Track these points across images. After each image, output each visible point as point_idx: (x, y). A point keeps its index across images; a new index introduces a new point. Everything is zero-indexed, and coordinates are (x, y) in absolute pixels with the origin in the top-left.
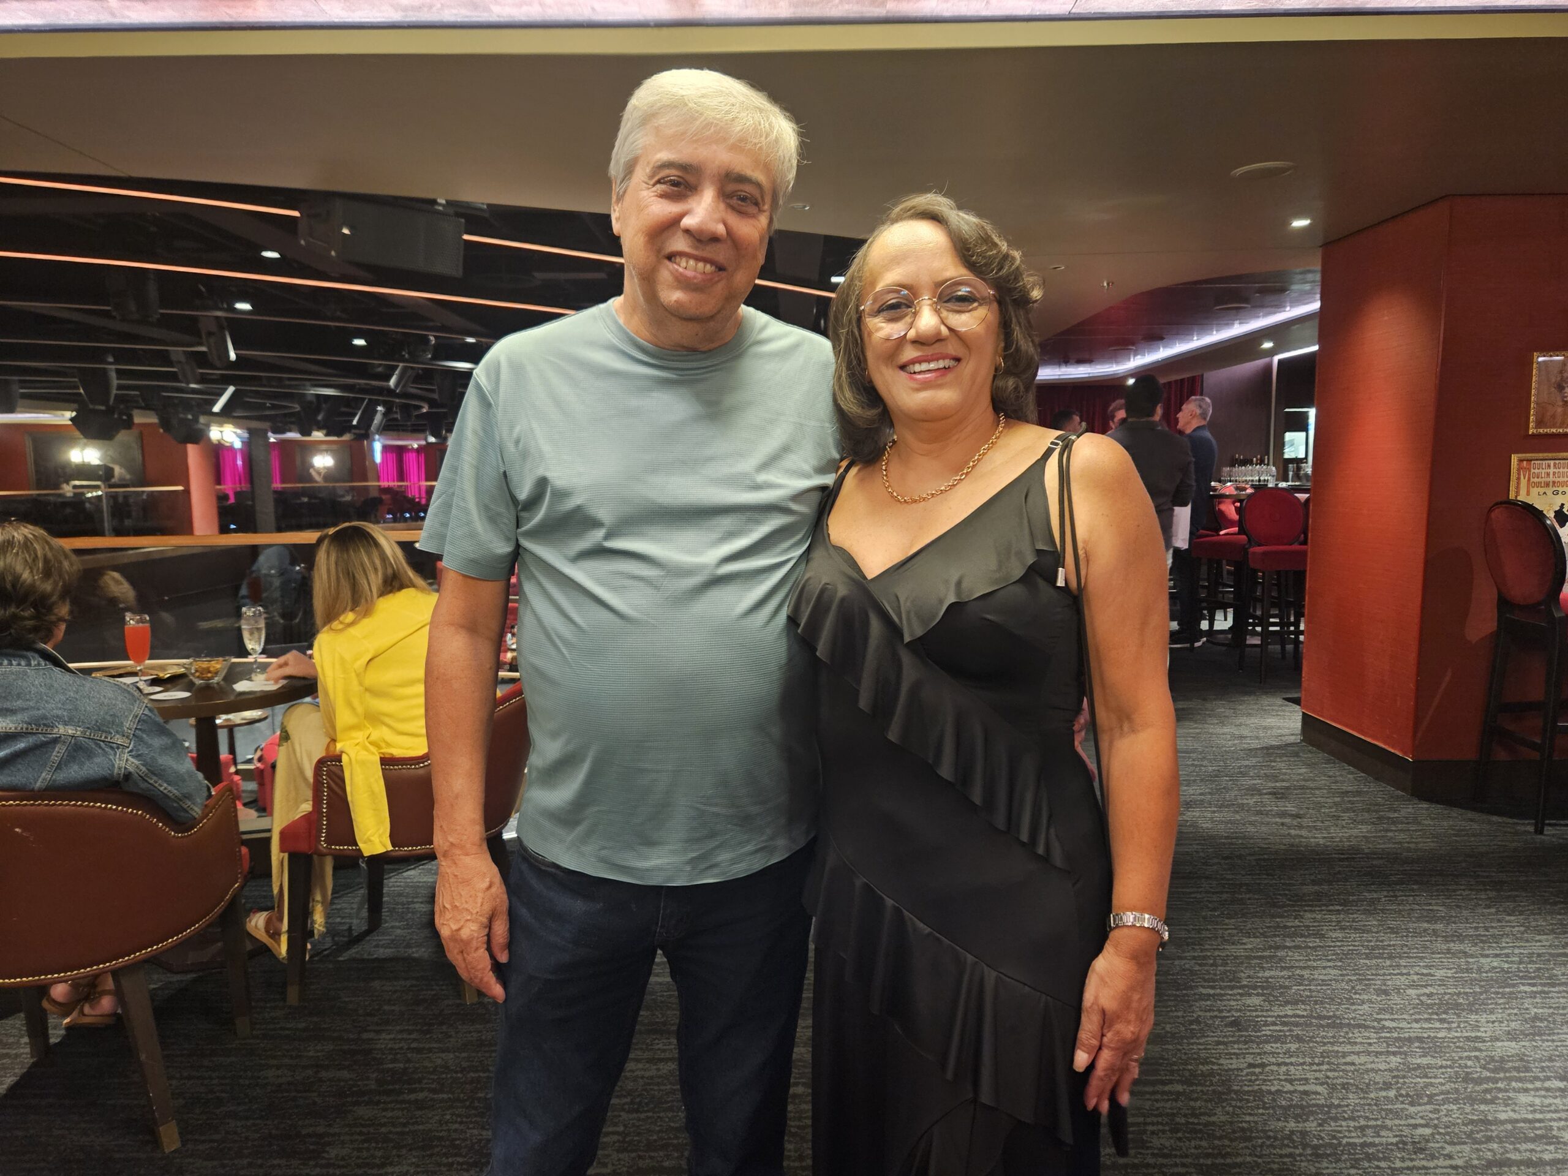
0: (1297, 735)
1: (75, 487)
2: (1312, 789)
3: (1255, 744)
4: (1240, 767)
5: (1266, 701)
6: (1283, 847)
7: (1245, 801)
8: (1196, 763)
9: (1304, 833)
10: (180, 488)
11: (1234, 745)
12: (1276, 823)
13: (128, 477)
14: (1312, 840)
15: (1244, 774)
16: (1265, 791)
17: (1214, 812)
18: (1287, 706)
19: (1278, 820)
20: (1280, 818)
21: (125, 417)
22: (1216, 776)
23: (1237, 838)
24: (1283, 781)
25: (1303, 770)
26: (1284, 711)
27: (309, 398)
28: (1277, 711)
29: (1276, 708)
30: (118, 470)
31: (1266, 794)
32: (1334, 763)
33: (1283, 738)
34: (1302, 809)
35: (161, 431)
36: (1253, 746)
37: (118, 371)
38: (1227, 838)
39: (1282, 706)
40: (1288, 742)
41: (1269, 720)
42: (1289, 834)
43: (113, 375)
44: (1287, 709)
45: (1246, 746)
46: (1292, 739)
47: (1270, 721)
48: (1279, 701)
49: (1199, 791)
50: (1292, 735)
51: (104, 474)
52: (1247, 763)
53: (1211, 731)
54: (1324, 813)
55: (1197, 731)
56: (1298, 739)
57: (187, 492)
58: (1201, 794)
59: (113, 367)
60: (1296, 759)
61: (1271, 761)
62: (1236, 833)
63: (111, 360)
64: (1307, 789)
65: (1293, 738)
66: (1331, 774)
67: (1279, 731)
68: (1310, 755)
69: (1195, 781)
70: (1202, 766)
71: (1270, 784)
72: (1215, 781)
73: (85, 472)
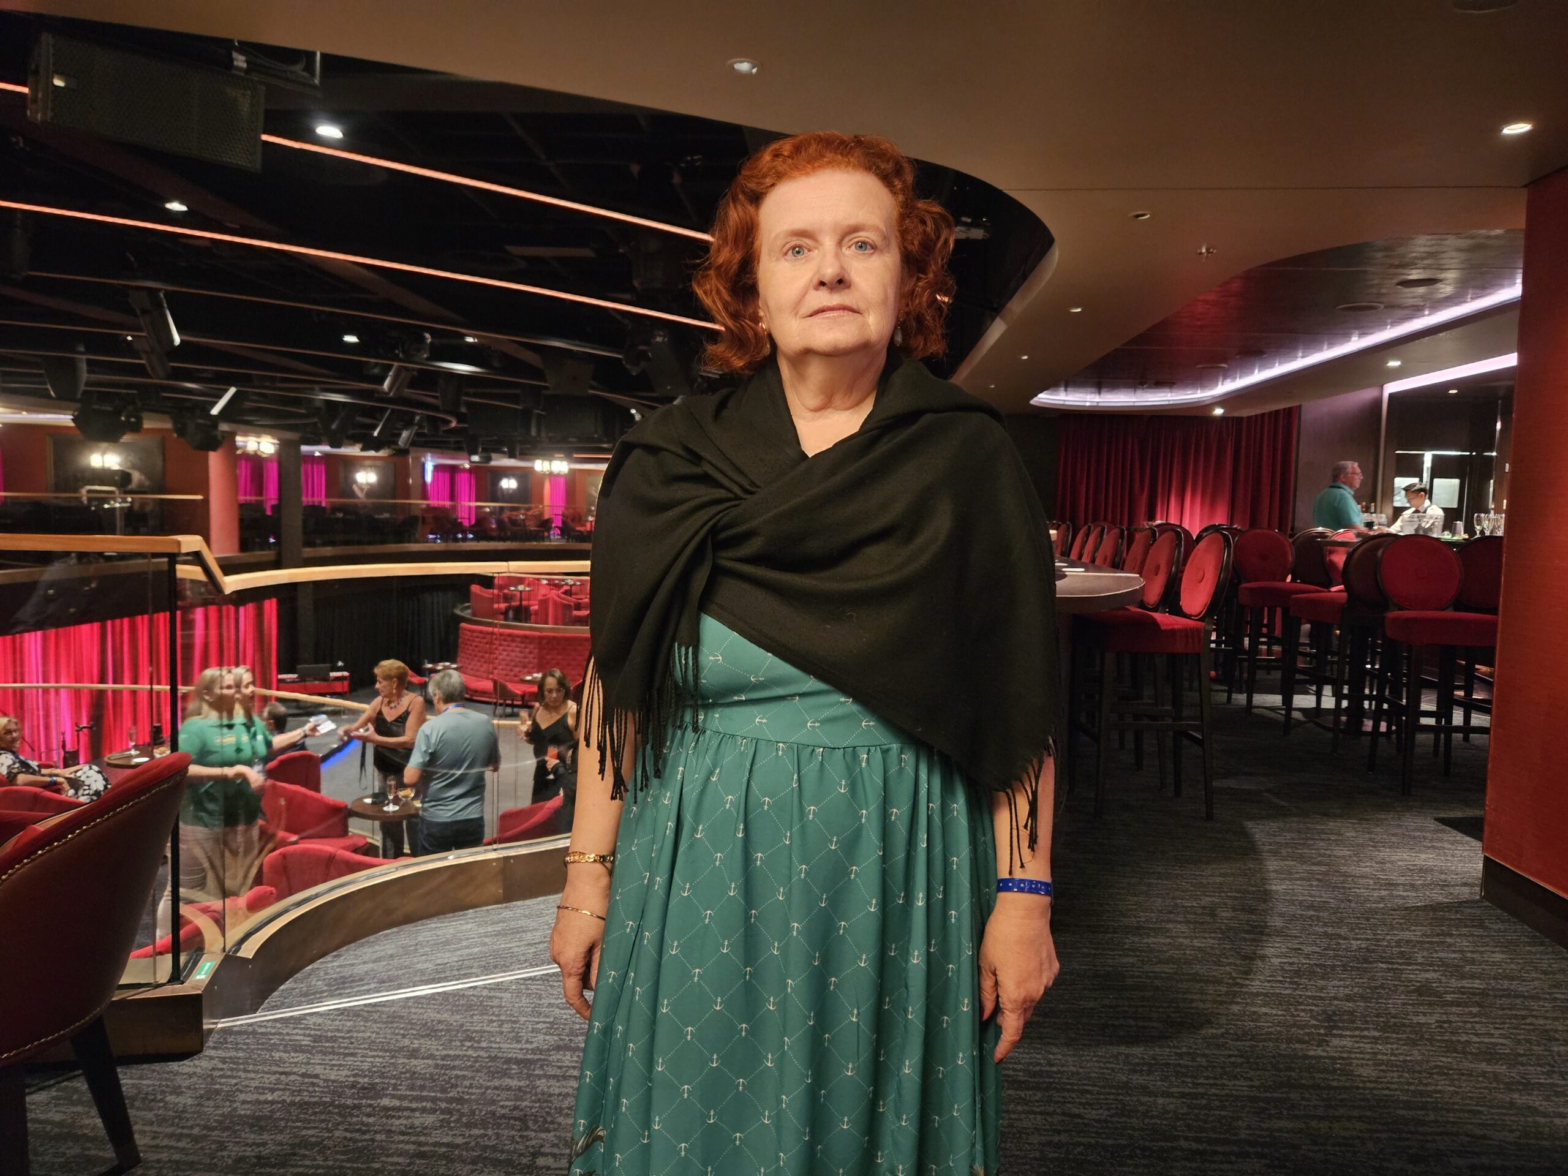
0: (1472, 885)
1: (89, 491)
2: (1524, 997)
3: (1414, 899)
4: (1399, 942)
5: (1412, 822)
6: (1511, 1137)
7: (1422, 1019)
8: (1330, 930)
9: (1535, 1100)
10: (200, 497)
11: (1382, 898)
12: (1484, 1074)
13: (147, 483)
14: (1557, 1121)
15: (1409, 960)
16: (1449, 997)
17: (1375, 1040)
18: (1442, 831)
19: (1484, 1066)
20: (1489, 1062)
21: (133, 420)
22: (1366, 960)
23: (1424, 1107)
24: (1473, 976)
25: (1498, 957)
26: (1441, 840)
27: (318, 404)
28: (1431, 840)
29: (1428, 834)
30: (136, 476)
31: (1452, 1004)
32: (1542, 944)
33: (1451, 890)
34: (1519, 1042)
35: (175, 435)
36: (1411, 903)
37: (89, 362)
38: (1408, 1106)
39: (1437, 831)
40: (1462, 898)
41: (1423, 856)
42: (1512, 1104)
43: (84, 367)
44: (1445, 837)
45: (1401, 902)
46: (1465, 893)
47: (1425, 858)
48: (1432, 825)
49: (1343, 992)
50: (1465, 884)
51: (122, 479)
52: (1406, 935)
53: (1344, 869)
54: (1559, 1054)
55: (1323, 868)
56: (1476, 893)
57: (206, 502)
58: (1348, 998)
59: (84, 357)
60: (1480, 932)
61: (1445, 935)
62: (1421, 1093)
63: (82, 349)
64: (1517, 996)
65: (1466, 890)
66: (1544, 966)
67: (1443, 877)
68: (1500, 926)
69: (1333, 967)
70: (1339, 936)
71: (1454, 983)
72: (1365, 970)
73: (103, 476)
